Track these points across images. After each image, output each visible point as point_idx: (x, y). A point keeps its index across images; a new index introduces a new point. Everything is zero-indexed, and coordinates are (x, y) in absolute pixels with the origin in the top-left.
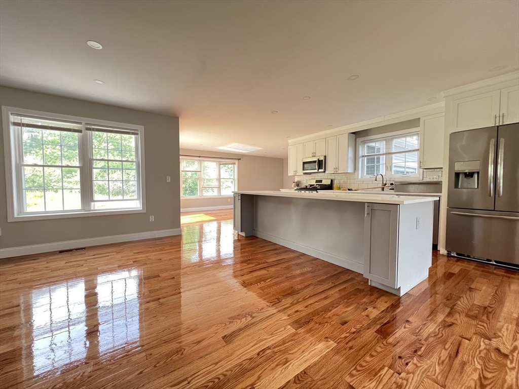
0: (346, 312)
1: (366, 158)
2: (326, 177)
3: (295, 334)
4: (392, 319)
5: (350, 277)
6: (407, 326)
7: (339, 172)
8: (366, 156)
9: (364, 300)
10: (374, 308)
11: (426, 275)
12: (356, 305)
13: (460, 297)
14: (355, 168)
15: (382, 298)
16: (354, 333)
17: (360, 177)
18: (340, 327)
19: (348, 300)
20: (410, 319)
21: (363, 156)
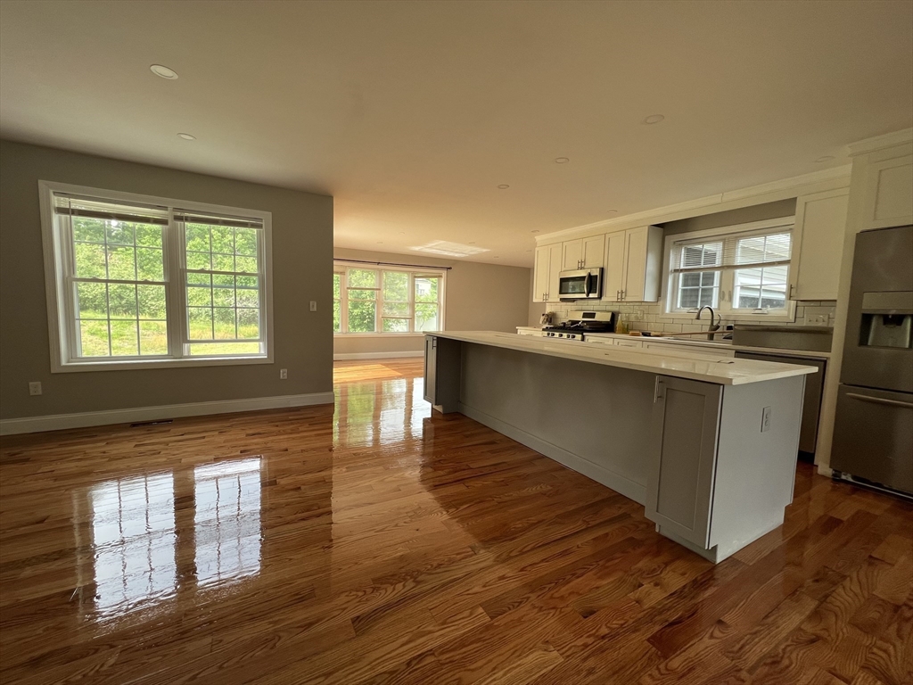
0: (597, 588)
1: (681, 274)
2: (604, 308)
3: (488, 628)
4: (687, 614)
5: (621, 512)
6: (717, 633)
7: (627, 300)
8: (682, 270)
9: (640, 565)
10: (656, 585)
11: (778, 519)
12: (620, 574)
13: (844, 577)
14: (660, 293)
15: (678, 563)
16: (603, 637)
17: (668, 310)
18: (579, 622)
19: (608, 561)
20: (726, 619)
21: (676, 271)
